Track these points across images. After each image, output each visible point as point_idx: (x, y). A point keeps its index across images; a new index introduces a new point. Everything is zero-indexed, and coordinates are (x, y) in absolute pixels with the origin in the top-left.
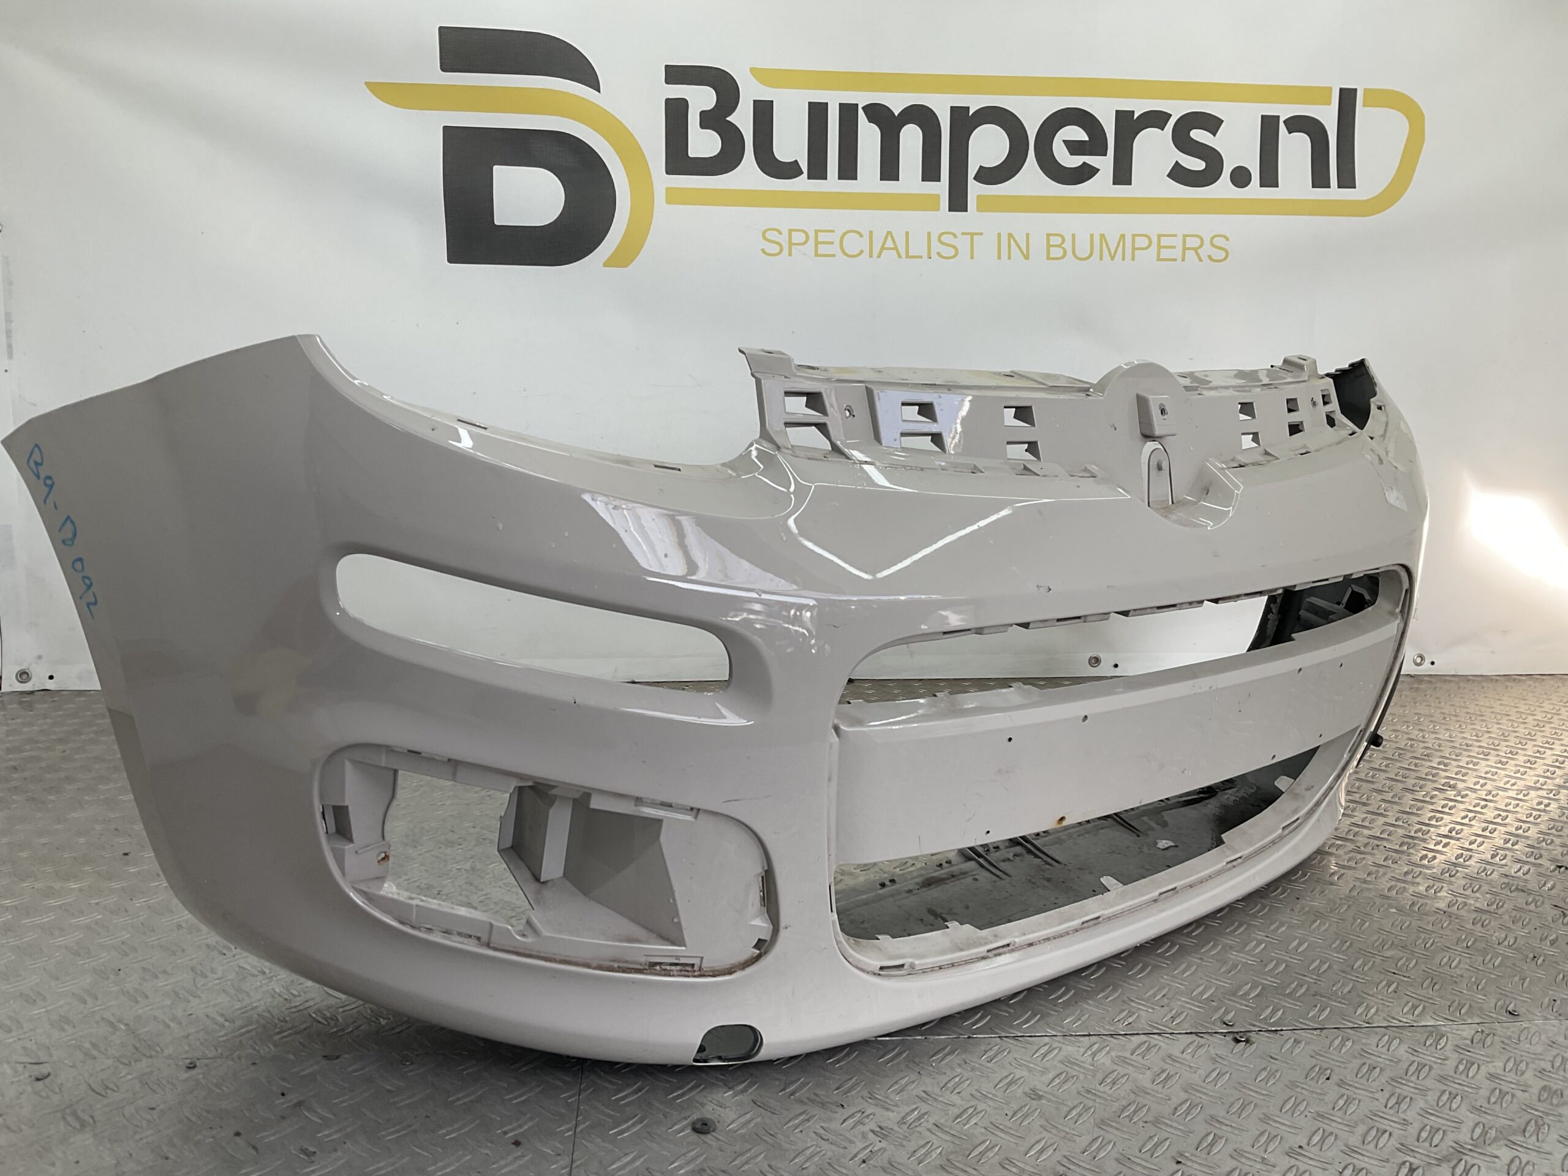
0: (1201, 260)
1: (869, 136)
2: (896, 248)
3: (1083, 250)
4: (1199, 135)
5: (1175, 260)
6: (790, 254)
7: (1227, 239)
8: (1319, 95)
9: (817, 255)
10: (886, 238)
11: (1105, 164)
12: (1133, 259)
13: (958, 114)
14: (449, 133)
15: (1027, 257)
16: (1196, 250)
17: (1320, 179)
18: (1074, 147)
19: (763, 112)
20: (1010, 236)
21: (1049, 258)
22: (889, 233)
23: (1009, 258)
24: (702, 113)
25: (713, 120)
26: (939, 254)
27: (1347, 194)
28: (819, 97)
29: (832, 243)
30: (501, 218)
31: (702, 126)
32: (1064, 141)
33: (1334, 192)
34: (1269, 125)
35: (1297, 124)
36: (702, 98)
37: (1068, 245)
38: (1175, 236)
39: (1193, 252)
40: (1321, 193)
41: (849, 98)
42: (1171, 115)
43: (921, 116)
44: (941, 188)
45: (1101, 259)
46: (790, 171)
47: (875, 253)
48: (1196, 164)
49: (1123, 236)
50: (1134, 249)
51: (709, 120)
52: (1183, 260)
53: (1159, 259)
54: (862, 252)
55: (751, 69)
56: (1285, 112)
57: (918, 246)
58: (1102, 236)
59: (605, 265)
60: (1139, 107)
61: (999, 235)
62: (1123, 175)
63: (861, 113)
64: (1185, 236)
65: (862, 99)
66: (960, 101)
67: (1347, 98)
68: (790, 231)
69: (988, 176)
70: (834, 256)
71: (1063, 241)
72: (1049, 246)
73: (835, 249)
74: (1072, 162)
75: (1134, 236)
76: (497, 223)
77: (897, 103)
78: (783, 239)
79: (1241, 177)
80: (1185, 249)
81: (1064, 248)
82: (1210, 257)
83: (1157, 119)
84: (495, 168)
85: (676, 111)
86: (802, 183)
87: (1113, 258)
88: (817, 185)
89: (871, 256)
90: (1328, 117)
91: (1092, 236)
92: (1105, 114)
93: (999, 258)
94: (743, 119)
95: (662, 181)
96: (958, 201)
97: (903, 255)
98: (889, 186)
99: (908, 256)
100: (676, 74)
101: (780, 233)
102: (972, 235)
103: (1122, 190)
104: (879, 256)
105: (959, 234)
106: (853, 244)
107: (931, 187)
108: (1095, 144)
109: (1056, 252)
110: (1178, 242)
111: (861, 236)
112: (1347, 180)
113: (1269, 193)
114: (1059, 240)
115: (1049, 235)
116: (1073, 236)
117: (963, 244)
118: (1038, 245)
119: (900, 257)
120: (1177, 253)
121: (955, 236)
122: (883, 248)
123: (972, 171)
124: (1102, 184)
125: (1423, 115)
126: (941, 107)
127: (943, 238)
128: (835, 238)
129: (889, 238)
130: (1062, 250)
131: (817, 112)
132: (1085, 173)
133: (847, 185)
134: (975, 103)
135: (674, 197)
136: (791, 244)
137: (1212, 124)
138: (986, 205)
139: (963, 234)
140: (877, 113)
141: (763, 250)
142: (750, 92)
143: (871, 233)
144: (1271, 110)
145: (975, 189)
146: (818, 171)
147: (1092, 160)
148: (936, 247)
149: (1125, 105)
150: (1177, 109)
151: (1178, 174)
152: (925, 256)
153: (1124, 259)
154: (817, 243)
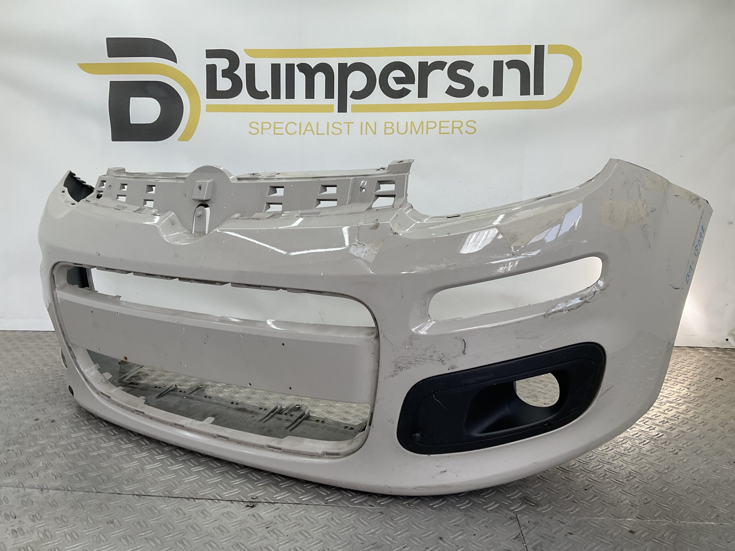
0: (462, 133)
1: (300, 78)
2: (312, 130)
3: (402, 130)
4: (461, 72)
5: (449, 133)
6: (262, 134)
7: (475, 122)
8: (525, 49)
9: (275, 134)
11: (414, 88)
12: (427, 133)
13: (342, 67)
14: (113, 84)
15: (375, 133)
16: (459, 128)
17: (524, 91)
18: (398, 80)
19: (251, 69)
20: (367, 123)
21: (385, 133)
22: (309, 123)
23: (366, 134)
24: (223, 71)
25: (228, 73)
26: (332, 132)
27: (539, 98)
28: (276, 61)
29: (282, 128)
30: (134, 120)
31: (223, 76)
32: (393, 78)
33: (532, 97)
34: (498, 66)
35: (512, 64)
36: (222, 64)
37: (395, 127)
38: (449, 121)
39: (457, 129)
40: (525, 98)
41: (290, 61)
42: (447, 63)
43: (325, 68)
44: (334, 102)
45: (411, 134)
46: (263, 95)
47: (302, 132)
48: (460, 86)
49: (422, 122)
50: (428, 128)
51: (226, 73)
52: (453, 133)
53: (440, 133)
54: (296, 132)
55: (245, 50)
56: (506, 58)
57: (323, 129)
58: (412, 123)
59: (179, 140)
60: (430, 60)
61: (362, 123)
62: (423, 93)
63: (296, 68)
64: (453, 122)
65: (296, 61)
66: (343, 61)
67: (539, 51)
68: (263, 123)
69: (356, 95)
70: (283, 134)
71: (393, 126)
72: (386, 128)
73: (283, 131)
74: (399, 87)
75: (428, 122)
76: (131, 123)
77: (313, 63)
78: (259, 127)
79: (483, 92)
80: (453, 128)
81: (393, 129)
82: (466, 131)
83: (440, 65)
84: (131, 98)
85: (211, 70)
86: (269, 101)
87: (417, 133)
88: (276, 102)
89: (300, 134)
90: (530, 60)
91: (407, 123)
92: (413, 64)
93: (361, 134)
94: (241, 72)
95: (205, 101)
96: (342, 108)
97: (315, 132)
98: (310, 101)
99: (318, 134)
100: (211, 54)
101: (258, 124)
102: (349, 123)
103: (423, 100)
104: (304, 134)
105: (342, 123)
106: (292, 128)
107: (330, 101)
108: (409, 78)
109: (389, 131)
110: (450, 124)
111: (296, 124)
112: (539, 90)
113: (498, 99)
114: (391, 125)
115: (386, 123)
116: (398, 123)
117: (344, 127)
118: (380, 128)
119: (314, 134)
120: (450, 130)
121: (341, 124)
122: (306, 130)
123: (349, 93)
124: (412, 98)
125: (581, 57)
126: (334, 64)
127: (335, 125)
128: (283, 126)
129: (309, 126)
130: (392, 130)
131: (275, 68)
132: (404, 93)
133: (290, 101)
134: (350, 61)
135: (210, 109)
136: (263, 129)
137: (468, 66)
138: (355, 109)
139: (344, 123)
140: (303, 67)
141: (250, 132)
142: (244, 60)
143: (300, 123)
144: (499, 58)
145: (350, 102)
146: (276, 95)
147: (407, 86)
148: (331, 129)
149: (423, 59)
150: (450, 60)
151: (451, 91)
152: (326, 134)
153: (422, 133)
154: (275, 128)
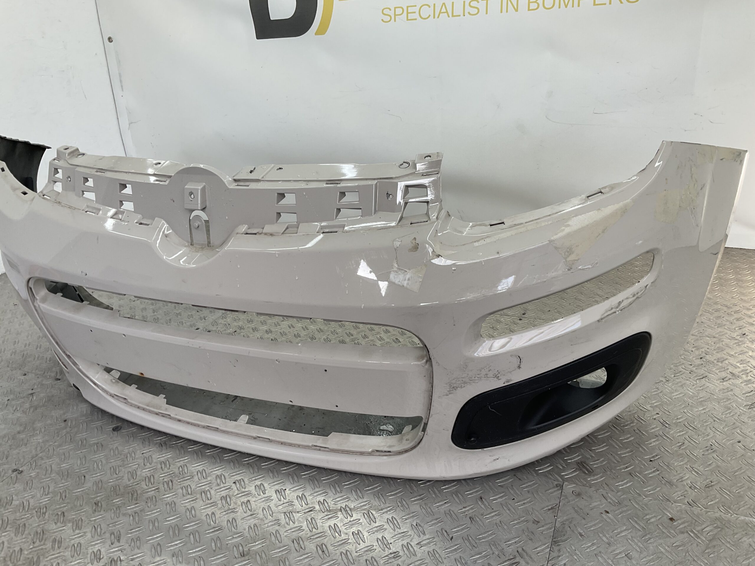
2: (447, 12)
6: (395, 21)
9: (408, 20)
10: (442, 6)
12: (579, 6)
15: (517, 10)
21: (529, 10)
22: (444, 4)
23: (507, 12)
26: (469, 13)
29: (415, 12)
30: (272, 16)
45: (559, 7)
47: (436, 16)
52: (610, 3)
53: (595, 5)
54: (430, 15)
57: (458, 10)
59: (315, 34)
68: (395, 8)
70: (416, 19)
72: (529, 2)
73: (416, 16)
76: (272, 19)
78: (392, 13)
81: (538, 3)
82: (627, 1)
87: (566, 7)
89: (434, 18)
93: (501, 12)
97: (450, 15)
99: (453, 16)
101: (390, 10)
104: (438, 17)
106: (425, 12)
109: (533, 6)
111: (430, 7)
117: (482, 6)
119: (449, 17)
121: (478, 2)
122: (440, 13)
127: (472, 4)
128: (416, 9)
129: (444, 7)
130: (537, 4)
136: (395, 15)
141: (382, 20)
143: (435, 5)
148: (468, 9)
152: (462, 15)
153: (573, 6)
154: (408, 13)
